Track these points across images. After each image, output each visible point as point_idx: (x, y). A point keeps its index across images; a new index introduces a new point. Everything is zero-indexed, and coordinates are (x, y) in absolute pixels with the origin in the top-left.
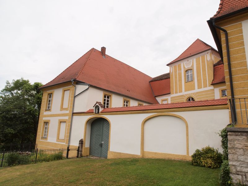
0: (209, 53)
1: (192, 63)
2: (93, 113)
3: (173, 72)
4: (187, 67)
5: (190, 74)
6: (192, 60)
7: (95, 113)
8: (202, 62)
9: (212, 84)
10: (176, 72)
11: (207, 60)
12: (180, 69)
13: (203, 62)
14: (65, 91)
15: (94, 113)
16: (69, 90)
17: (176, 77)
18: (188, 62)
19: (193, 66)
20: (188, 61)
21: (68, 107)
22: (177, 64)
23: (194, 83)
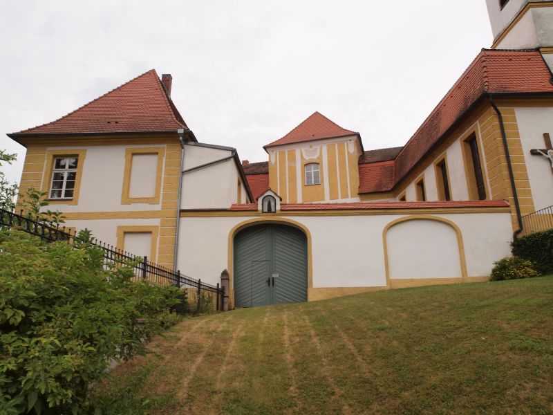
0: (353, 141)
1: (320, 151)
2: (257, 210)
3: (276, 162)
4: (308, 158)
5: (313, 171)
6: (319, 148)
7: (263, 212)
8: (339, 154)
9: (360, 194)
10: (282, 163)
11: (348, 153)
12: (293, 159)
13: (342, 153)
14: (133, 154)
15: (261, 212)
16: (157, 153)
17: (283, 174)
18: (311, 149)
19: (320, 157)
20: (311, 147)
21: (157, 196)
22: (286, 150)
23: (323, 189)
